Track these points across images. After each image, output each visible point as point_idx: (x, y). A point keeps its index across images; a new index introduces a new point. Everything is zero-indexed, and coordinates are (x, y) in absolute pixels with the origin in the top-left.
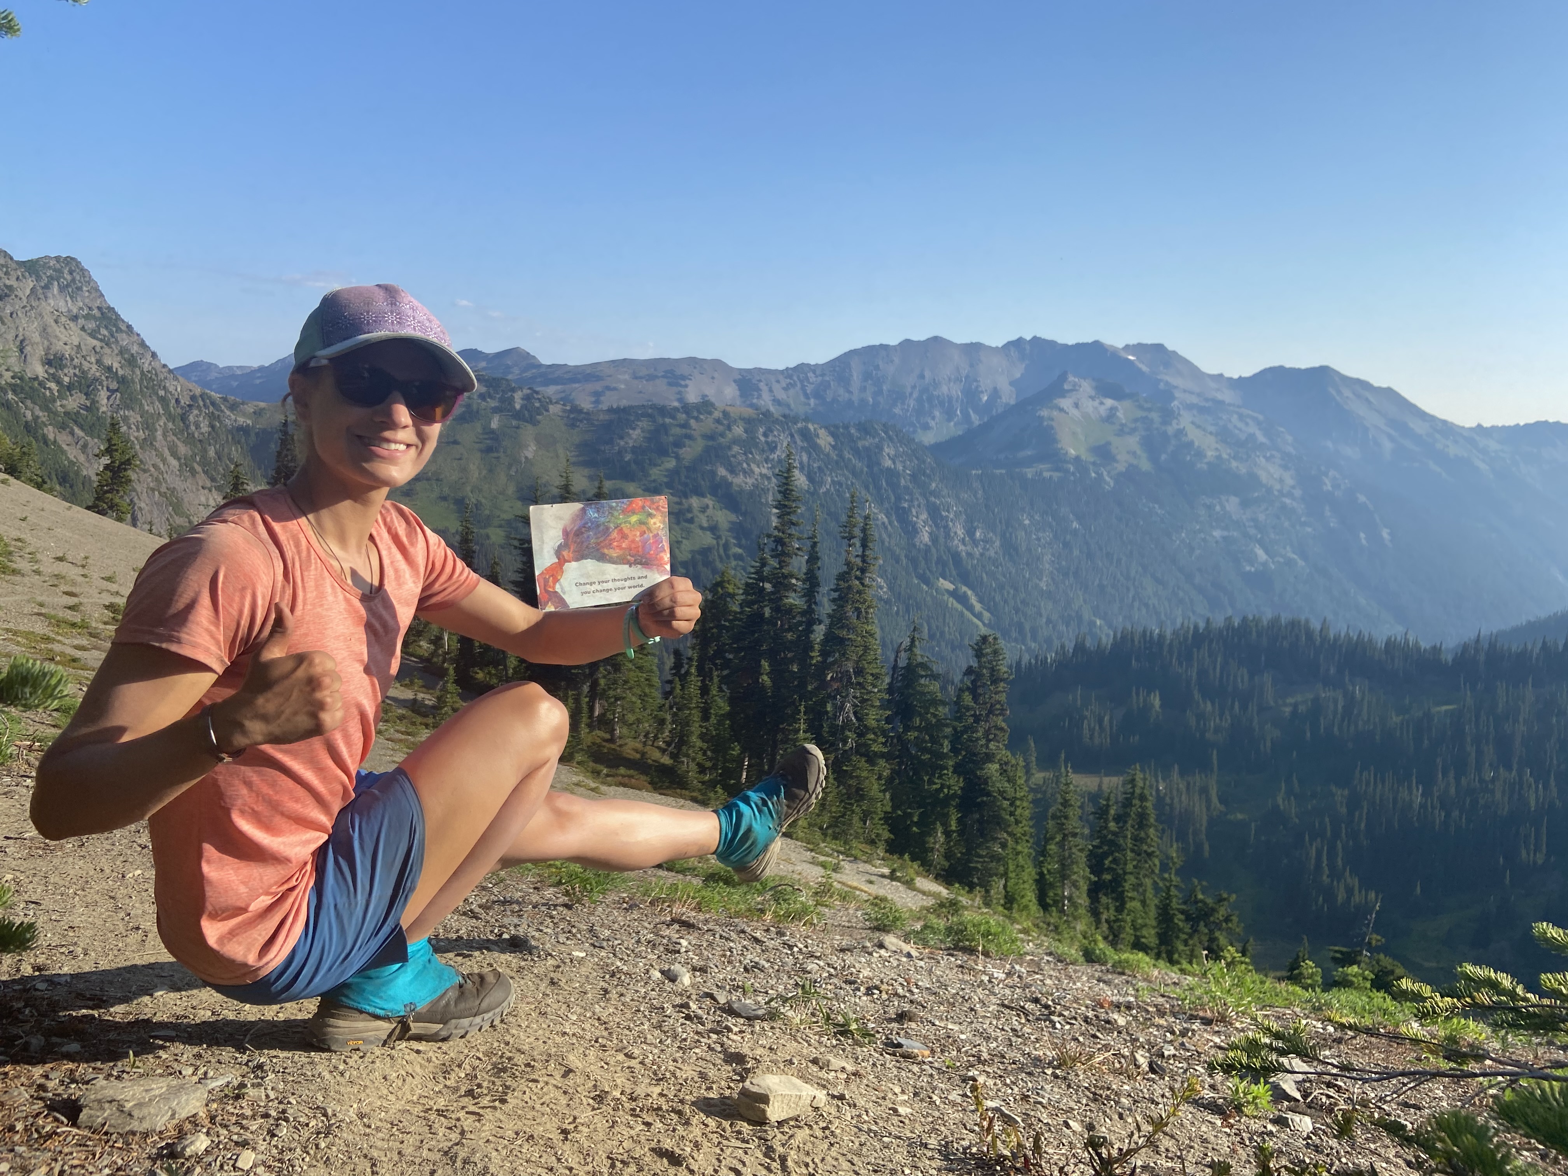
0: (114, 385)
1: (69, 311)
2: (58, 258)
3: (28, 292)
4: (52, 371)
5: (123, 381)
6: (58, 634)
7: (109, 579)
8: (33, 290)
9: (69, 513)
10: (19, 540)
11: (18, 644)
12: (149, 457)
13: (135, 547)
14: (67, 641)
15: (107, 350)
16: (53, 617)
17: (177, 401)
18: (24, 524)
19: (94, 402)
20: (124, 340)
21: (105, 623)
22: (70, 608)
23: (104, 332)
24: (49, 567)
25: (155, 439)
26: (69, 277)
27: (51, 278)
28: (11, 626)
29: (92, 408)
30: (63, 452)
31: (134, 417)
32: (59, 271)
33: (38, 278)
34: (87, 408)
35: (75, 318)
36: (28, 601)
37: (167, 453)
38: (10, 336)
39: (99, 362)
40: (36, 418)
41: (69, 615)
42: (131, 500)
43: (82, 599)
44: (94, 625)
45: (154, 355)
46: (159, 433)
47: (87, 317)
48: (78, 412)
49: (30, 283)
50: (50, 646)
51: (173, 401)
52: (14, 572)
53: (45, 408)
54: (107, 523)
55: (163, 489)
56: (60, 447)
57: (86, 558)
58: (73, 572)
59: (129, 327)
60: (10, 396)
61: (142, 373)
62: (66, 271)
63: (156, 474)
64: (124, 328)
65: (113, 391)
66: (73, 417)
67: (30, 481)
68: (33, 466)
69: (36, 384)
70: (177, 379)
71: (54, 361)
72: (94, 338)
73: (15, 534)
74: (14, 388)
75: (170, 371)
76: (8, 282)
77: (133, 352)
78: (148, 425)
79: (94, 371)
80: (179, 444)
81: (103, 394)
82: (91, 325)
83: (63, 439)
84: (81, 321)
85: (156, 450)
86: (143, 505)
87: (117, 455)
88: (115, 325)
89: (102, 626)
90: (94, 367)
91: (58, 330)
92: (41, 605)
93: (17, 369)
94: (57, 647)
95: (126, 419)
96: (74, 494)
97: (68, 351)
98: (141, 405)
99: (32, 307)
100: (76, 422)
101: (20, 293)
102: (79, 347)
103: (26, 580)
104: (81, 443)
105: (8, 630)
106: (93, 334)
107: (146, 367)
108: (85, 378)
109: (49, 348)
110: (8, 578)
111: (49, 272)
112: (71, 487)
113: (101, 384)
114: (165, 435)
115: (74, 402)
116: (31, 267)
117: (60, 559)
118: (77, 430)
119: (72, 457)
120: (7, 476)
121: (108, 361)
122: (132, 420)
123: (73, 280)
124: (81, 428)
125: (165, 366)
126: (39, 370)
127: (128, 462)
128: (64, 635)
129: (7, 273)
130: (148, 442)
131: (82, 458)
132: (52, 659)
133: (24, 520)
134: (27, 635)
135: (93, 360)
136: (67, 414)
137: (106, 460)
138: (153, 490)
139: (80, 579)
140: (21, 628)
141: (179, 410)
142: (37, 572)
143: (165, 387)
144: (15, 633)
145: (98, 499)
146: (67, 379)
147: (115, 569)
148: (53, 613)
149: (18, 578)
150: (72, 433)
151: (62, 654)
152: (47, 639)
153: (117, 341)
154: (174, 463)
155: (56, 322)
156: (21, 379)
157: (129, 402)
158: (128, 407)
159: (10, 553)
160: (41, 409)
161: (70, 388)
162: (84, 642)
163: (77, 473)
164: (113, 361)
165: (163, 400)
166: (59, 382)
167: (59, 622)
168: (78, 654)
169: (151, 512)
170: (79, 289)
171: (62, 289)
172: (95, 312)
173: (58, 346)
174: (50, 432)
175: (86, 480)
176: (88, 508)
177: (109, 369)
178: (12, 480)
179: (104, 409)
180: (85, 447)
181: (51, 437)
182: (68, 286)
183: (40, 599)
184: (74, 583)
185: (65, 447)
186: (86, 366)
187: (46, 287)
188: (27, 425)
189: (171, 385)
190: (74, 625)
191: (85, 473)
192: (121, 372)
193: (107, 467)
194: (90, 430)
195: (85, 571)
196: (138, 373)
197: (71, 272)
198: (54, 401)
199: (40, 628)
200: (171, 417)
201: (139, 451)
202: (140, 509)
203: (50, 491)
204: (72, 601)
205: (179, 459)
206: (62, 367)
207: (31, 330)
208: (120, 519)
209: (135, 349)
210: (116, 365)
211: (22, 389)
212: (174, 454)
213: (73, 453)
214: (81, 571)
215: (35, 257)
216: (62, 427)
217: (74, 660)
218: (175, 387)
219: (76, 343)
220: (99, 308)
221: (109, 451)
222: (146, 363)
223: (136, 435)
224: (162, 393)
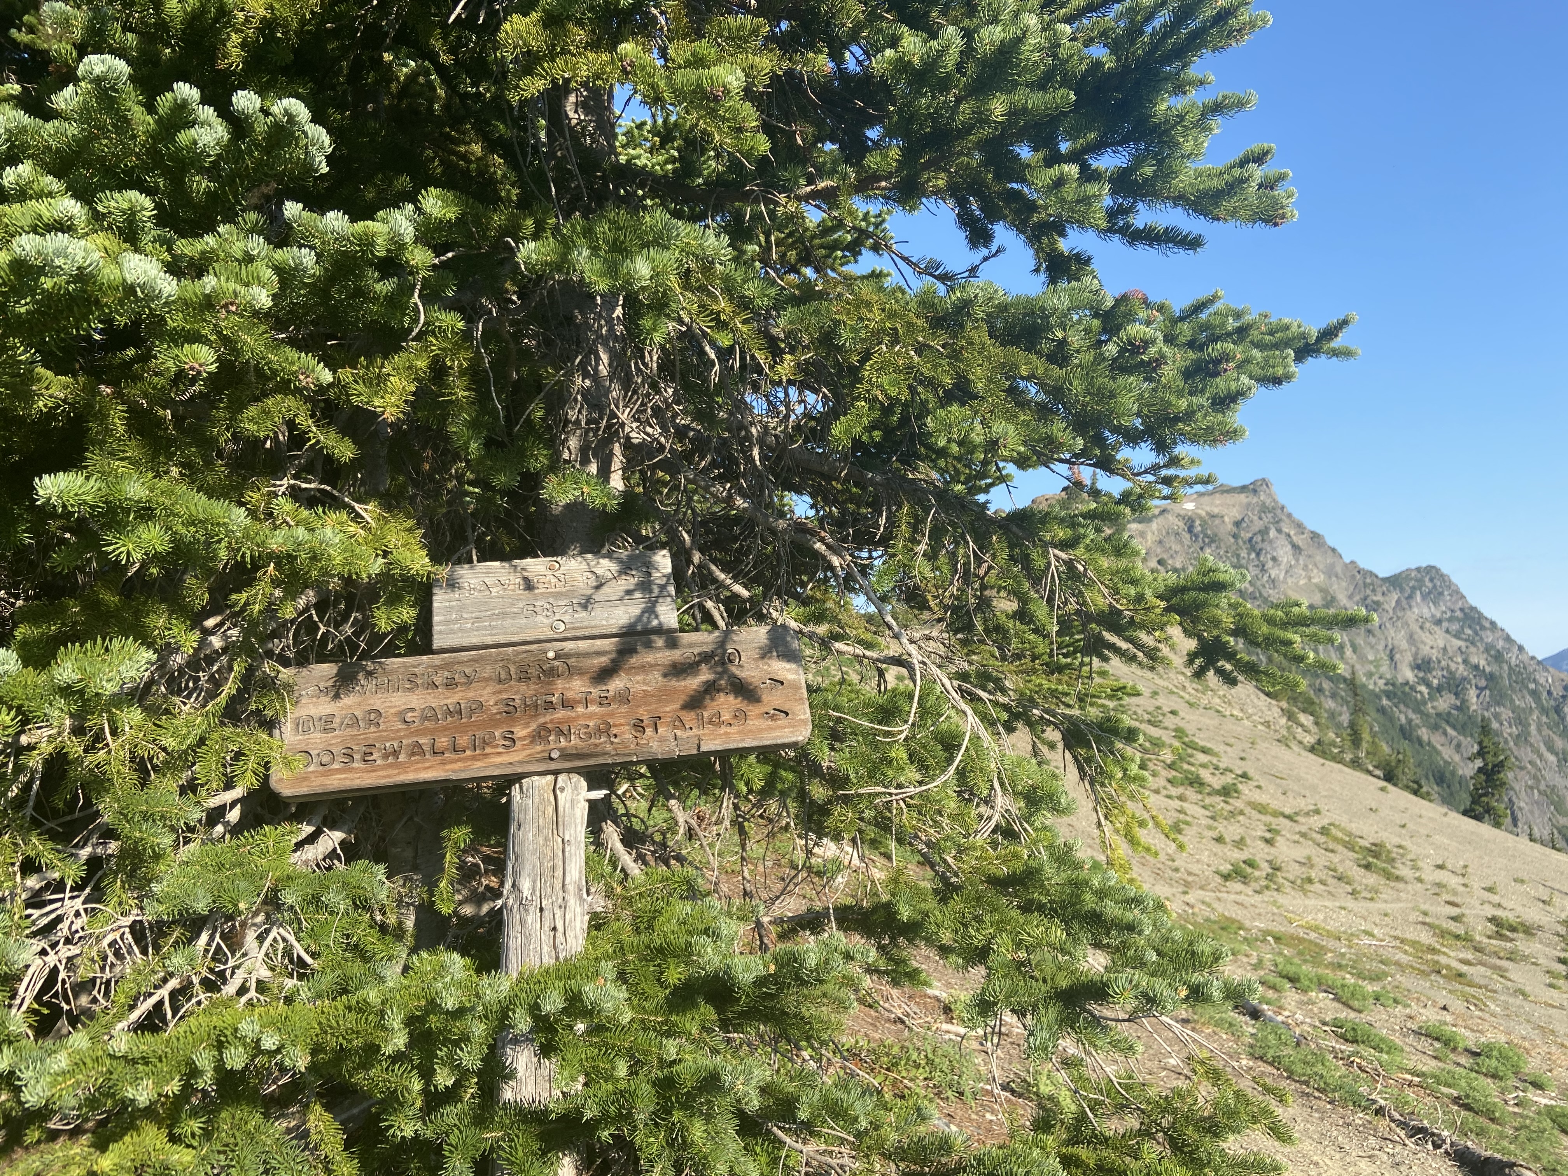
0: (1483, 683)
1: (1433, 616)
2: (1418, 569)
3: (1393, 604)
4: (1421, 674)
5: (1491, 677)
6: (1442, 945)
7: (1490, 890)
8: (1398, 602)
9: (1445, 819)
10: (1400, 847)
11: (1406, 952)
12: (1525, 754)
13: (1514, 856)
14: (1452, 954)
15: (1472, 649)
16: (1438, 927)
17: (1549, 693)
18: (1404, 831)
19: (1464, 701)
20: (1489, 637)
21: (1489, 937)
22: (1453, 919)
23: (1468, 631)
24: (1431, 875)
25: (1529, 734)
26: (1430, 585)
27: (1413, 589)
28: (1398, 933)
29: (1462, 707)
30: (1438, 753)
31: (1506, 713)
32: (1420, 581)
33: (1402, 590)
34: (1457, 708)
35: (1439, 622)
36: (1413, 909)
37: (1543, 749)
38: (1381, 647)
39: (1465, 662)
40: (1410, 721)
41: (1452, 926)
42: (1510, 800)
43: (1463, 910)
44: (1478, 938)
45: (1521, 648)
46: (1533, 728)
47: (1450, 620)
48: (1449, 713)
49: (1395, 596)
50: (1436, 958)
51: (1545, 694)
52: (1398, 879)
53: (1417, 710)
54: (1484, 829)
55: (1542, 787)
56: (1434, 748)
57: (1466, 867)
58: (1454, 881)
59: (1493, 624)
60: (1385, 702)
61: (1510, 667)
62: (1427, 579)
63: (1533, 771)
64: (1487, 625)
65: (1482, 689)
66: (1446, 717)
67: (1407, 788)
68: (1409, 772)
69: (1407, 689)
70: (1547, 671)
71: (1422, 666)
72: (1459, 638)
73: (1396, 840)
74: (1389, 695)
75: (1539, 663)
76: (1375, 598)
77: (1499, 647)
78: (1521, 721)
79: (1461, 670)
80: (1555, 738)
81: (1472, 693)
82: (1455, 627)
83: (1437, 740)
84: (1445, 625)
85: (1531, 745)
86: (1522, 804)
87: (1489, 758)
88: (1479, 623)
89: (1486, 940)
90: (1461, 667)
91: (1424, 636)
92: (1425, 914)
93: (1388, 676)
94: (1443, 960)
95: (1497, 716)
96: (1451, 794)
97: (1435, 655)
98: (1512, 701)
99: (1398, 618)
100: (1448, 722)
101: (1386, 606)
102: (1445, 649)
103: (1409, 887)
104: (1455, 742)
105: (1396, 938)
106: (1457, 636)
107: (1514, 661)
108: (1454, 678)
109: (1416, 654)
110: (1392, 884)
111: (1412, 583)
112: (1449, 787)
113: (1469, 683)
114: (1539, 730)
115: (1445, 703)
116: (1395, 581)
117: (1440, 867)
118: (1450, 731)
119: (1446, 757)
120: (1384, 784)
121: (1474, 660)
122: (1504, 716)
123: (1435, 586)
124: (1454, 727)
125: (1533, 658)
126: (1408, 674)
127: (1501, 764)
128: (1449, 947)
129: (1374, 591)
130: (1522, 738)
131: (1457, 758)
132: (1439, 972)
133: (1404, 826)
134: (1414, 944)
135: (1460, 660)
136: (1438, 715)
137: (1479, 763)
138: (1532, 788)
139: (1461, 889)
140: (1408, 936)
141: (1552, 703)
142: (1420, 880)
143: (1535, 680)
144: (1402, 941)
145: (1473, 802)
146: (1435, 682)
147: (1495, 879)
148: (1437, 922)
149: (1401, 885)
150: (1445, 733)
151: (1448, 967)
152: (1433, 950)
153: (1482, 639)
154: (1552, 758)
155: (1422, 628)
156: (1393, 685)
157: (1499, 698)
158: (1498, 704)
159: (1393, 860)
160: (1414, 711)
161: (1439, 689)
162: (1469, 956)
163: (1453, 773)
164: (1479, 659)
165: (1534, 694)
166: (1428, 685)
167: (1443, 934)
168: (1464, 968)
169: (1532, 812)
170: (1441, 594)
171: (1424, 597)
172: (1458, 614)
173: (1426, 650)
174: (1424, 733)
175: (1462, 780)
176: (1465, 813)
177: (1476, 667)
178: (1390, 787)
179: (1474, 707)
180: (1458, 746)
181: (1425, 738)
182: (1430, 593)
183: (1424, 907)
184: (1455, 893)
185: (1439, 747)
186: (1453, 666)
187: (1410, 597)
188: (1402, 728)
189: (1541, 677)
190: (1457, 937)
191: (1460, 772)
192: (1488, 669)
193: (1480, 770)
194: (1462, 729)
195: (1465, 881)
196: (1506, 668)
197: (1431, 580)
198: (1425, 703)
199: (1425, 937)
200: (1544, 711)
201: (1514, 748)
202: (1520, 809)
203: (1426, 796)
204: (1455, 911)
205: (1557, 754)
206: (1430, 670)
207: (1399, 638)
208: (1497, 825)
209: (1500, 644)
210: (1482, 663)
211: (1395, 694)
212: (1551, 749)
213: (1447, 753)
214: (1460, 880)
215: (1398, 571)
216: (1435, 727)
217: (1460, 975)
218: (1545, 678)
219: (1442, 645)
220: (1461, 610)
221: (1481, 753)
222: (1513, 657)
223: (1509, 731)
224: (1532, 686)
